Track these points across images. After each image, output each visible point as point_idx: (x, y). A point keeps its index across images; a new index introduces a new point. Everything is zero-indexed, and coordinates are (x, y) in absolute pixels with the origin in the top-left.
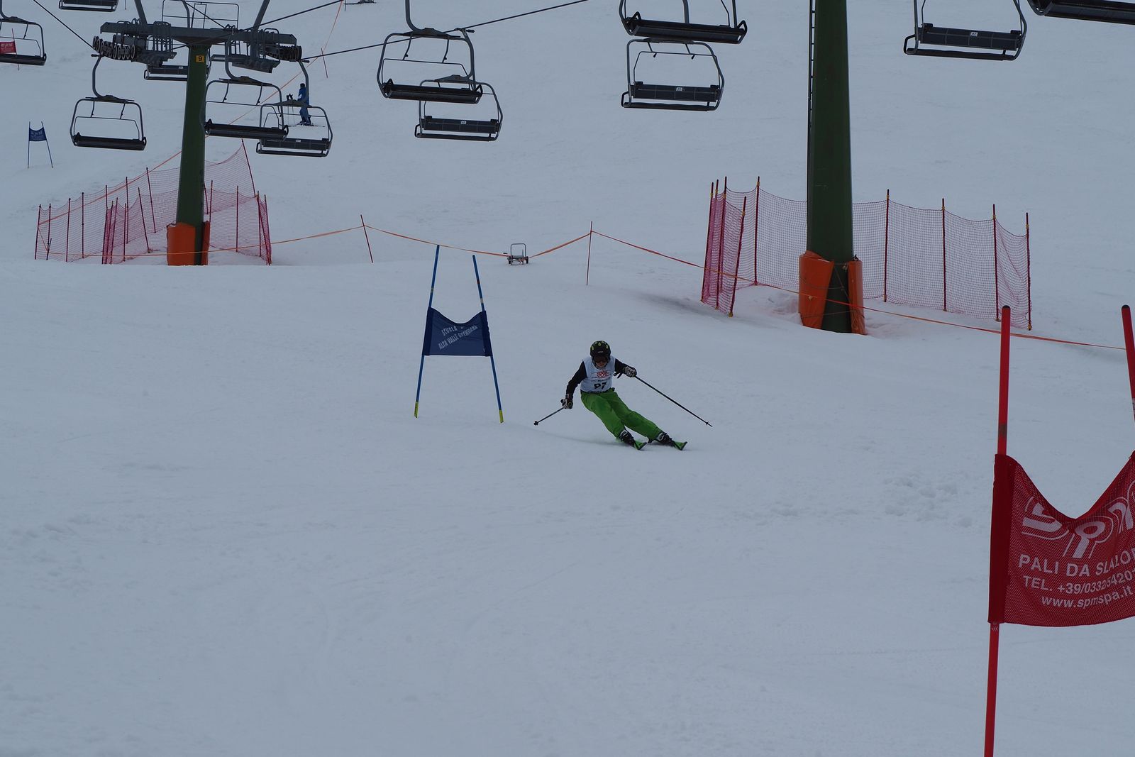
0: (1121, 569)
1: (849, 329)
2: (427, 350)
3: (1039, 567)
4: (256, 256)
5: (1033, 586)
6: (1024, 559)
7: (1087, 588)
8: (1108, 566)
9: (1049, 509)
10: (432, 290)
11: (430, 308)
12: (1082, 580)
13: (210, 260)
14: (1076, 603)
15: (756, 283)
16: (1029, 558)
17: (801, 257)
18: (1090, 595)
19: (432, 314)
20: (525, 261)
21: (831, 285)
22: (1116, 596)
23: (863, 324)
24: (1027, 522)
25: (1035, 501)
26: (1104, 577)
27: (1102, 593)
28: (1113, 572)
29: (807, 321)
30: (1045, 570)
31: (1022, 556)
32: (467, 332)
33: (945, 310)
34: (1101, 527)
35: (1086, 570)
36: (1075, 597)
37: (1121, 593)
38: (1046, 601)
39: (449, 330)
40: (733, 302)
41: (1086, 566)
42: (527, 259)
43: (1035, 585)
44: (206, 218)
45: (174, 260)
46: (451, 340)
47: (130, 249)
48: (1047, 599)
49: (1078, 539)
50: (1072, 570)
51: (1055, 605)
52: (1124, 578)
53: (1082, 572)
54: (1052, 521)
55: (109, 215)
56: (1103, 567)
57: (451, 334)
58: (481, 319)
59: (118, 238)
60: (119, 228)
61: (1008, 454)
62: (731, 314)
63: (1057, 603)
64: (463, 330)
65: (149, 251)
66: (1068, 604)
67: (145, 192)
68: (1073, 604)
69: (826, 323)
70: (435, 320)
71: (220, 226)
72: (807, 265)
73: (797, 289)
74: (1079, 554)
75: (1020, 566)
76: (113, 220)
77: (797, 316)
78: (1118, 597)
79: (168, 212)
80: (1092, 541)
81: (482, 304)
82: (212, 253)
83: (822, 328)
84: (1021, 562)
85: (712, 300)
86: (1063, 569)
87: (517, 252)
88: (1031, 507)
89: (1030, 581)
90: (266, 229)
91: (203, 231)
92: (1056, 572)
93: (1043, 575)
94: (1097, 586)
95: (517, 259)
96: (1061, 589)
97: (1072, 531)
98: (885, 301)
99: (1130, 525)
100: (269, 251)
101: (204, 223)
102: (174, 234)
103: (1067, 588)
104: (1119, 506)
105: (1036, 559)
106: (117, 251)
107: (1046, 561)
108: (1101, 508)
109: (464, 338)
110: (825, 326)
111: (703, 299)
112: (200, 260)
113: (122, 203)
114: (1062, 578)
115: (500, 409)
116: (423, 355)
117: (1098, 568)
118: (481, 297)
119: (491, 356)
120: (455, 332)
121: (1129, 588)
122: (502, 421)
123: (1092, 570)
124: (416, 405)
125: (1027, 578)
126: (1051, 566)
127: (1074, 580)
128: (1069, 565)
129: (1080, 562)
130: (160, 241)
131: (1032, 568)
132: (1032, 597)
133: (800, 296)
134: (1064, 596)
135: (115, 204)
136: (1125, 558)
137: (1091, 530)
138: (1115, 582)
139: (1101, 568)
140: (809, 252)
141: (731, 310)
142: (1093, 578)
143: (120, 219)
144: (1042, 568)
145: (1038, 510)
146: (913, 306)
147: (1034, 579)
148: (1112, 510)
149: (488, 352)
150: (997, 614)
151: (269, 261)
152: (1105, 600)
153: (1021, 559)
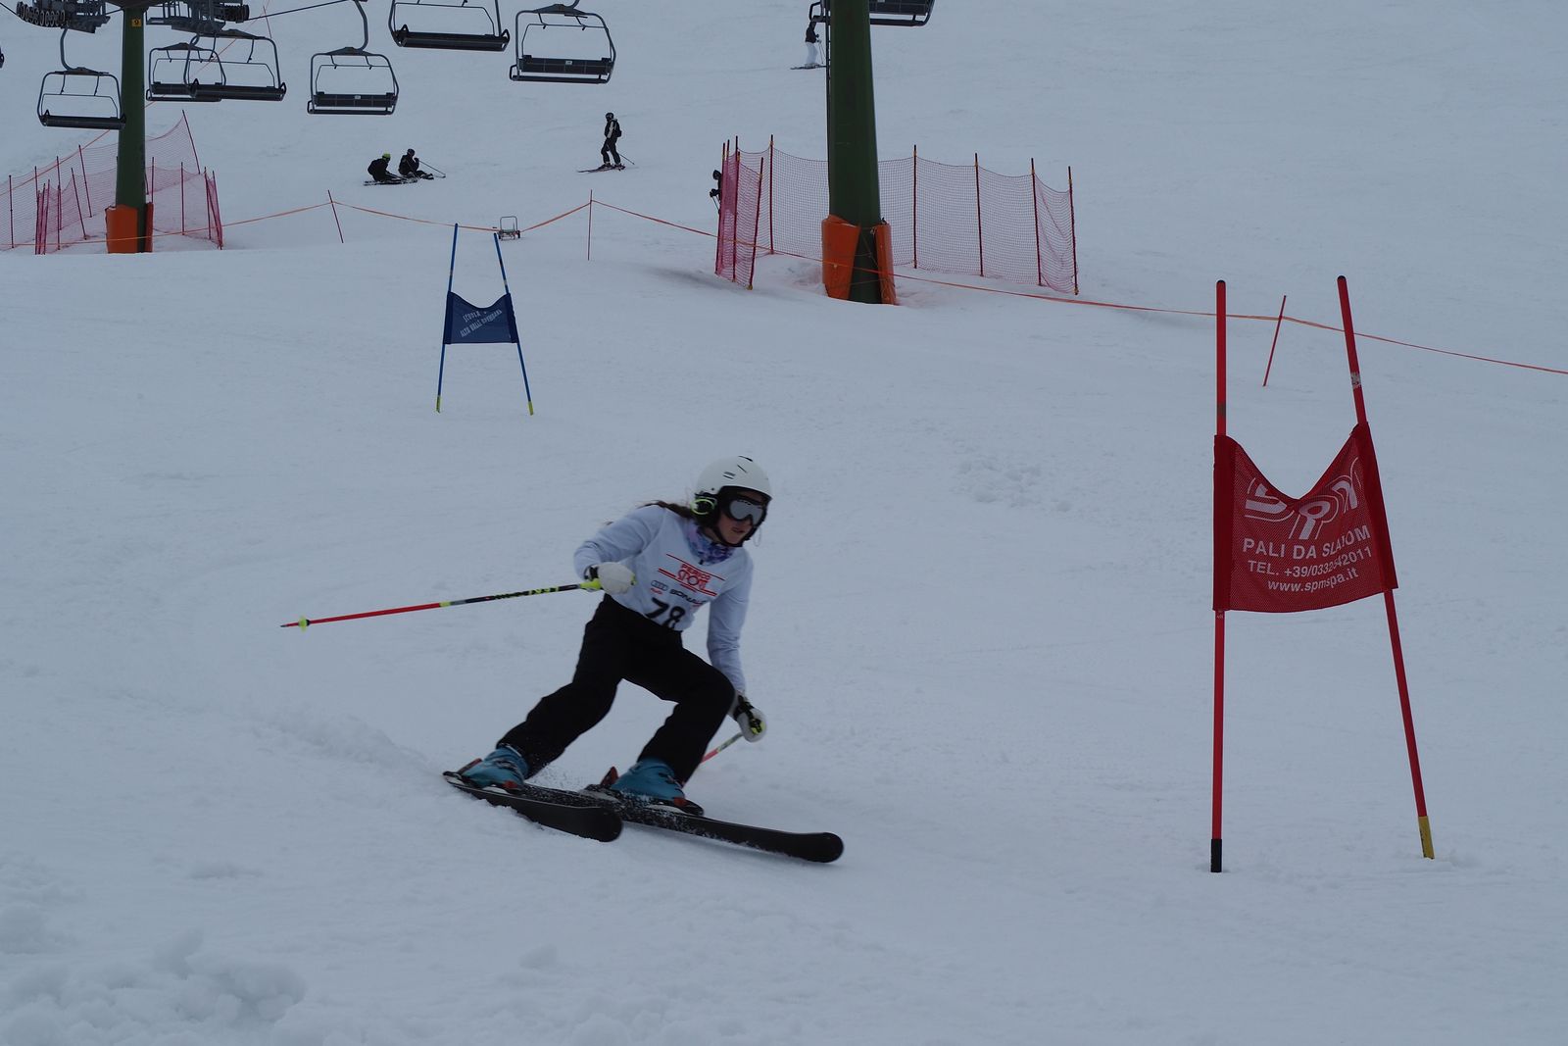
0: (1346, 550)
1: (879, 300)
2: (448, 339)
3: (1264, 550)
4: (206, 238)
5: (1258, 570)
6: (1248, 543)
7: (1314, 570)
8: (1335, 546)
9: (1272, 490)
10: (451, 273)
11: (449, 292)
12: (1310, 562)
13: (154, 245)
14: (1303, 587)
15: (772, 252)
16: (1252, 541)
17: (823, 223)
18: (1318, 578)
19: (452, 298)
20: (517, 236)
21: (857, 253)
22: (1341, 578)
23: (894, 292)
24: (1250, 505)
25: (1257, 483)
26: (1330, 558)
27: (1329, 575)
28: (1340, 553)
29: (832, 292)
30: (1271, 554)
31: (1246, 540)
32: (491, 317)
33: (982, 275)
34: (1326, 507)
35: (1312, 552)
36: (1302, 581)
37: (1346, 575)
38: (1272, 586)
39: (471, 316)
40: (752, 274)
41: (1313, 547)
42: (518, 233)
43: (1261, 569)
44: (148, 199)
45: (115, 247)
46: (474, 327)
47: (65, 236)
48: (1273, 583)
49: (1304, 520)
50: (1299, 552)
51: (1282, 589)
52: (1349, 560)
53: (1309, 554)
54: (1275, 502)
55: (40, 198)
56: (1330, 548)
57: (473, 321)
58: (506, 302)
59: (52, 225)
60: (52, 213)
61: (1229, 434)
62: (750, 287)
63: (1285, 587)
64: (487, 315)
65: (86, 237)
66: (1296, 587)
67: (78, 173)
68: (1301, 588)
69: (854, 294)
70: (455, 306)
71: (164, 205)
72: (830, 230)
73: (819, 254)
74: (1305, 535)
75: (1245, 550)
76: (45, 206)
77: (821, 286)
78: (1343, 580)
79: (105, 193)
80: (1318, 521)
81: (506, 287)
82: (157, 238)
83: (850, 298)
84: (1246, 546)
85: (728, 271)
86: (1289, 552)
87: (508, 226)
88: (1254, 488)
89: (1255, 565)
90: (216, 211)
91: (147, 211)
92: (1282, 556)
93: (1268, 559)
94: (1324, 569)
95: (508, 233)
96: (1288, 572)
97: (1297, 512)
98: (916, 267)
99: (1354, 504)
100: (219, 233)
101: (146, 205)
102: (114, 218)
103: (1294, 571)
104: (1344, 485)
105: (1261, 543)
106: (51, 238)
107: (1271, 544)
108: (1324, 487)
109: (488, 324)
110: (852, 296)
111: (718, 271)
112: (144, 246)
113: (54, 186)
114: (1289, 562)
115: (529, 400)
116: (444, 344)
117: (1325, 549)
118: (505, 278)
119: (518, 342)
120: (479, 318)
121: (1354, 570)
122: (532, 414)
123: (1319, 551)
124: (438, 399)
125: (1252, 562)
126: (1277, 549)
127: (1301, 563)
128: (1296, 547)
129: (1306, 544)
130: (98, 225)
131: (1257, 552)
132: (1259, 581)
133: (825, 266)
134: (1291, 580)
135: (47, 187)
136: (1349, 540)
137: (1315, 510)
138: (1340, 564)
139: (1328, 549)
140: (832, 216)
141: (751, 283)
142: (1320, 560)
143: (53, 203)
144: (1268, 552)
145: (1261, 492)
146: (947, 272)
147: (1260, 563)
148: (1335, 489)
149: (515, 339)
150: (1224, 600)
151: (220, 244)
152: (1331, 583)
153: (1245, 543)
